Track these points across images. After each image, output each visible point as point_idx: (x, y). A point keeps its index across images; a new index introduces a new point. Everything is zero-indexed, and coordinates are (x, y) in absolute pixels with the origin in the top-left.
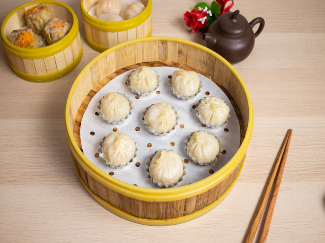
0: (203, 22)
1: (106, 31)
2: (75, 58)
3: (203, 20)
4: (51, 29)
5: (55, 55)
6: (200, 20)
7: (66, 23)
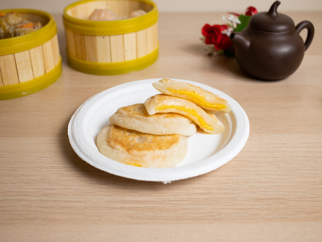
0: (229, 34)
1: (93, 35)
2: (48, 71)
3: (228, 32)
4: (16, 28)
5: (16, 55)
6: (224, 32)
7: (39, 25)
